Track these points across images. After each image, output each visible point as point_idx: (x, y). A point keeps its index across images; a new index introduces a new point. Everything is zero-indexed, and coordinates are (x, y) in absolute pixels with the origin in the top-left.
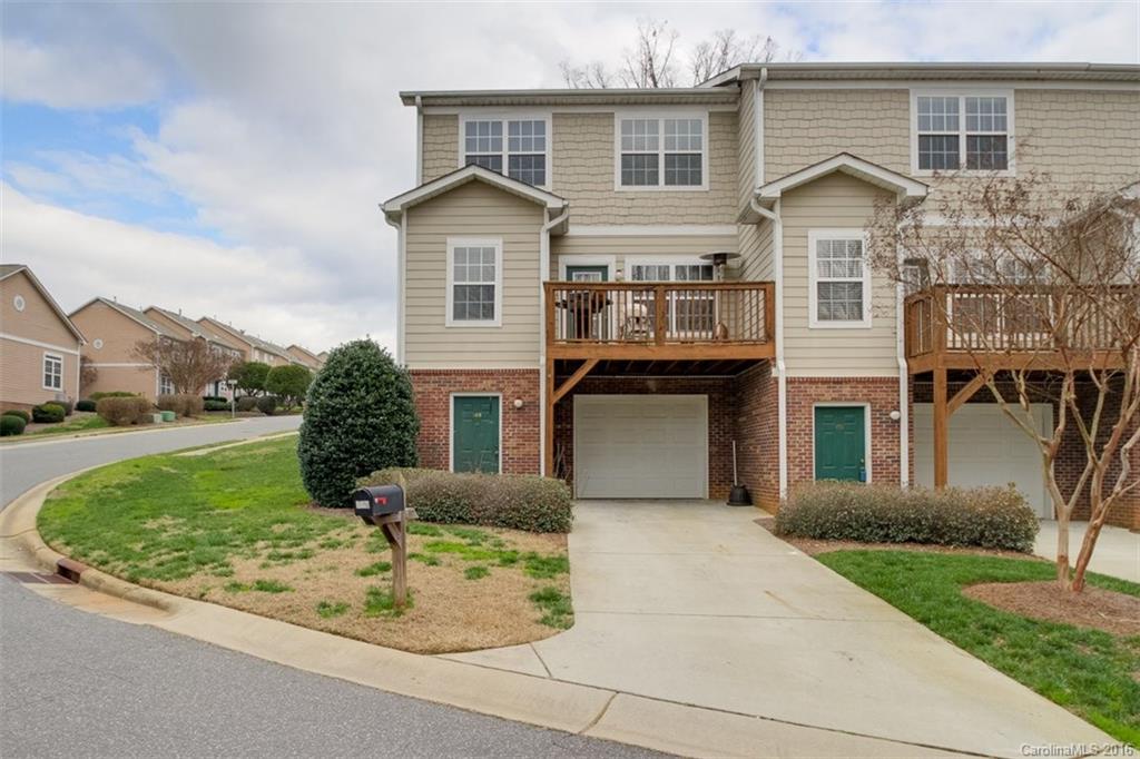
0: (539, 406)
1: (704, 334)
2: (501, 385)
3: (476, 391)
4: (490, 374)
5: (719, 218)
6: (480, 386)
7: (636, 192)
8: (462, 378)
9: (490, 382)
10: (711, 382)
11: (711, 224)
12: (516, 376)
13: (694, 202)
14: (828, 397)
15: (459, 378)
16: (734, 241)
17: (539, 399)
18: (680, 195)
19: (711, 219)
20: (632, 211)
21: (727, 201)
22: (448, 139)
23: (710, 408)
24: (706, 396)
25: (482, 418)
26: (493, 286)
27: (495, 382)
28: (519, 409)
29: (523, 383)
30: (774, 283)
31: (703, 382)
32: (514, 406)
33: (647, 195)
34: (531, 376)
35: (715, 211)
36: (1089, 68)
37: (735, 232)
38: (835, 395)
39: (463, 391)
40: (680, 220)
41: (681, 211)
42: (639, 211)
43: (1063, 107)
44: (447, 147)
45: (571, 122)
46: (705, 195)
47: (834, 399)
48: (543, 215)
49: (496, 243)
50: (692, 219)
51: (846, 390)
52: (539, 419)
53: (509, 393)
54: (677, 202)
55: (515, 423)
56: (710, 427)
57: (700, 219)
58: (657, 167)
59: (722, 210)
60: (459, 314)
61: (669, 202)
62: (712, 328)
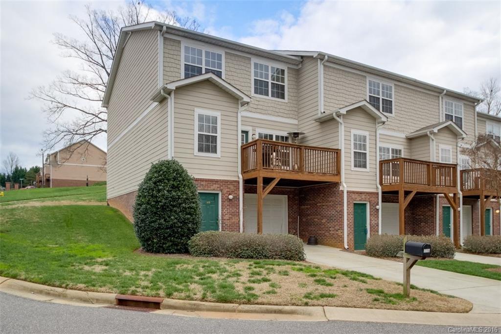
0: (239, 199)
1: (285, 167)
2: (222, 188)
3: (210, 190)
4: (216, 181)
5: (291, 116)
6: (212, 188)
7: (260, 98)
8: (204, 183)
9: (217, 186)
10: (289, 190)
11: (288, 118)
12: (229, 183)
13: (282, 107)
14: (358, 200)
15: (202, 183)
16: (296, 127)
17: (239, 195)
18: (277, 103)
19: (288, 116)
20: (259, 107)
21: (294, 109)
22: (176, 53)
23: (288, 201)
24: (287, 196)
25: (211, 204)
26: (216, 136)
27: (219, 186)
28: (230, 200)
29: (232, 187)
30: (340, 150)
31: (287, 189)
32: (228, 198)
33: (264, 100)
34: (235, 184)
35: (289, 112)
36: (415, 81)
37: (297, 123)
38: (360, 198)
39: (204, 190)
40: (276, 114)
41: (277, 110)
42: (261, 107)
43: (406, 93)
44: (175, 57)
45: (233, 58)
46: (286, 104)
47: (360, 200)
48: (238, 104)
49: (217, 114)
50: (282, 114)
51: (363, 196)
52: (239, 205)
53: (225, 192)
54: (276, 106)
55: (228, 207)
56: (288, 210)
57: (285, 115)
58: (268, 88)
59: (292, 112)
60: (200, 149)
61: (273, 105)
62: (289, 165)
